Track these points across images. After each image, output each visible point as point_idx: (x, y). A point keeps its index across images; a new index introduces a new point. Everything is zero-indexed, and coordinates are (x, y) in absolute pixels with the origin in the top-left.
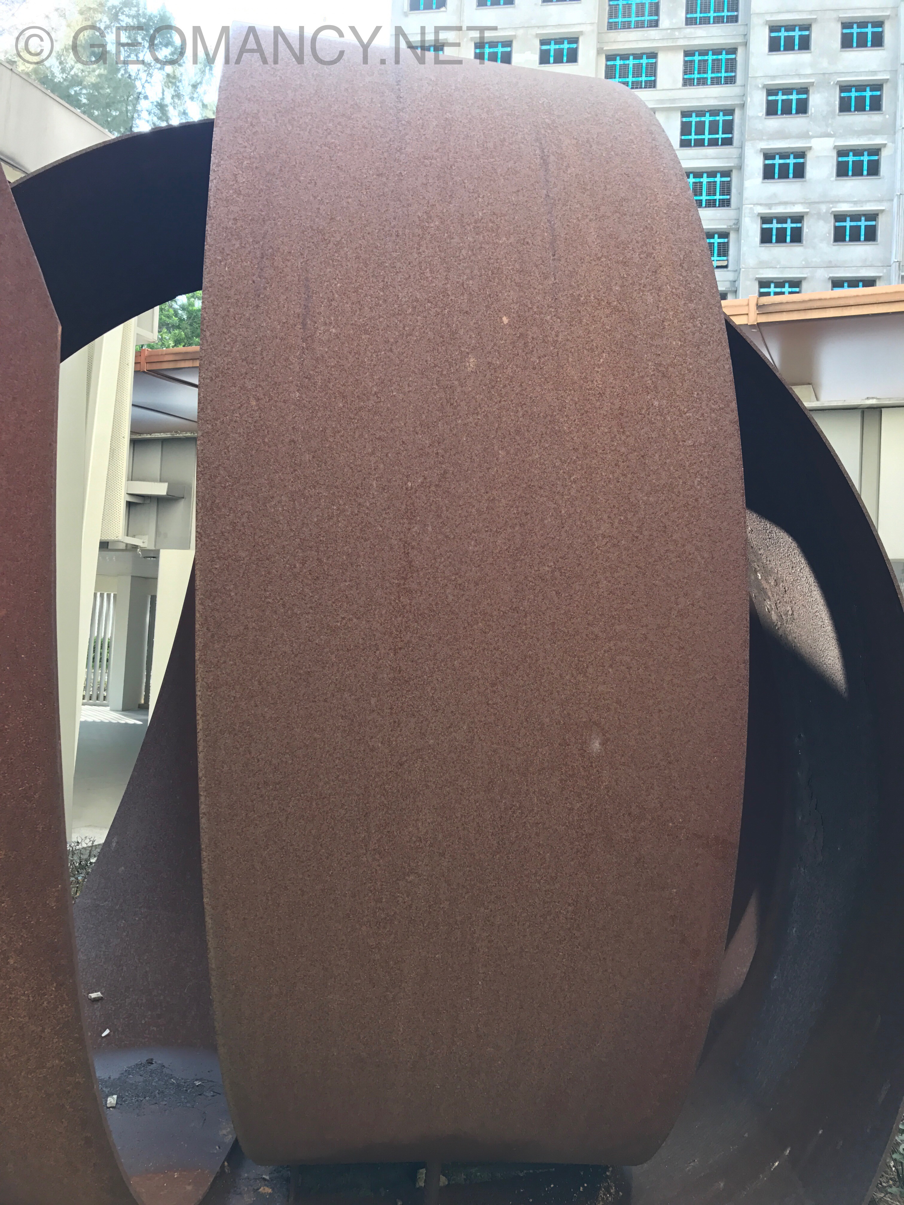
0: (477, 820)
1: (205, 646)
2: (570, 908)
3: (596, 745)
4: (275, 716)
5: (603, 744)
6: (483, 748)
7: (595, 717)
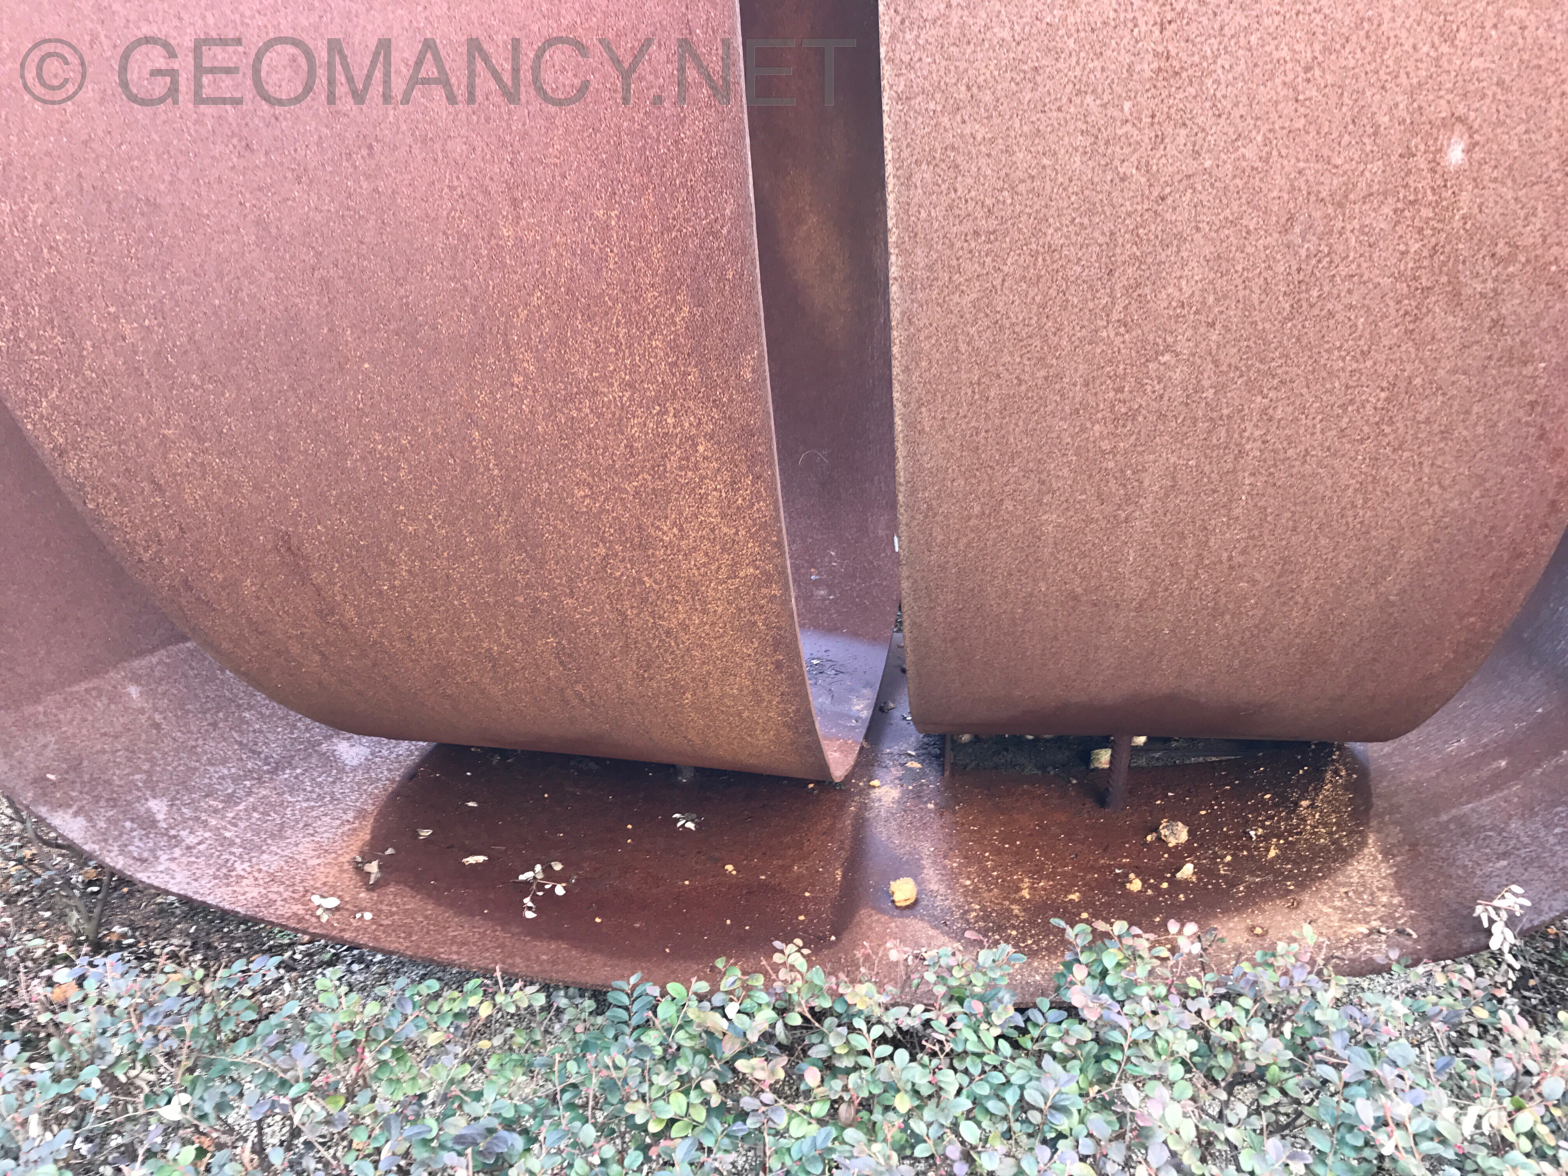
0: (1264, 274)
1: (893, 37)
2: (1383, 395)
3: (1456, 155)
4: (989, 136)
5: (1468, 151)
6: (1283, 168)
7: (1461, 110)
